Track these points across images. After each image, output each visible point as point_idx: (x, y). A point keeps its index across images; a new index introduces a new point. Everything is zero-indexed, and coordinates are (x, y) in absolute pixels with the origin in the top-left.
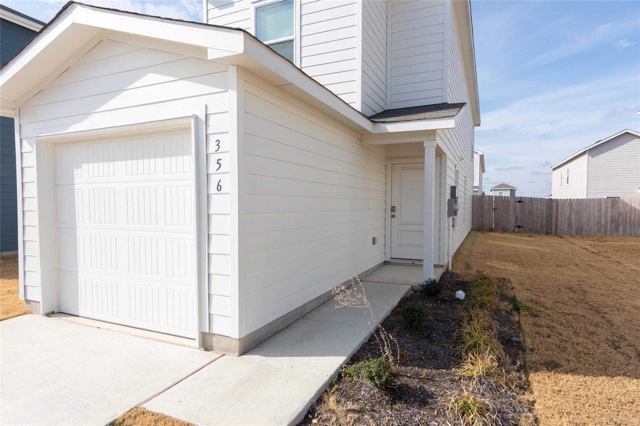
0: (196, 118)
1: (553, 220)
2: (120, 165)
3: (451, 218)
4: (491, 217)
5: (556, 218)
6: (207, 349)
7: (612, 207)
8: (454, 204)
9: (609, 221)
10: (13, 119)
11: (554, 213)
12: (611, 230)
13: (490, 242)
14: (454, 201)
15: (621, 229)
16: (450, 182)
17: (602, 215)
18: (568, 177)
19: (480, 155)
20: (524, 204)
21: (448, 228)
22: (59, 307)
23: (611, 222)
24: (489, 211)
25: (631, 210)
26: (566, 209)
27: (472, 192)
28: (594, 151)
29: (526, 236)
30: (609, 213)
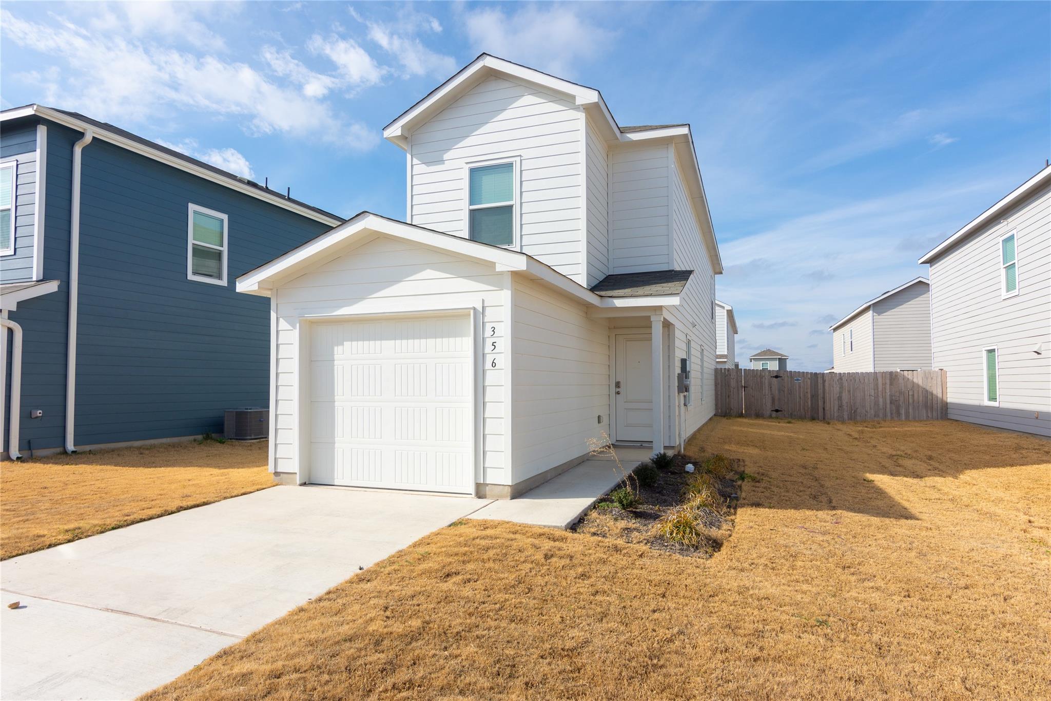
0: (474, 309)
1: (820, 401)
2: (388, 344)
3: (682, 395)
4: (740, 397)
5: (824, 398)
6: (480, 497)
7: (891, 384)
8: (684, 378)
9: (888, 402)
10: (270, 298)
11: (820, 391)
12: (891, 414)
13: (735, 428)
14: (684, 376)
15: (903, 412)
16: (680, 354)
17: (880, 393)
18: (851, 342)
19: (727, 310)
20: (782, 380)
21: (679, 406)
22: (309, 478)
23: (891, 403)
24: (738, 390)
25: (913, 387)
26: (835, 386)
27: (714, 363)
28: (881, 305)
29: (784, 422)
30: (888, 391)
